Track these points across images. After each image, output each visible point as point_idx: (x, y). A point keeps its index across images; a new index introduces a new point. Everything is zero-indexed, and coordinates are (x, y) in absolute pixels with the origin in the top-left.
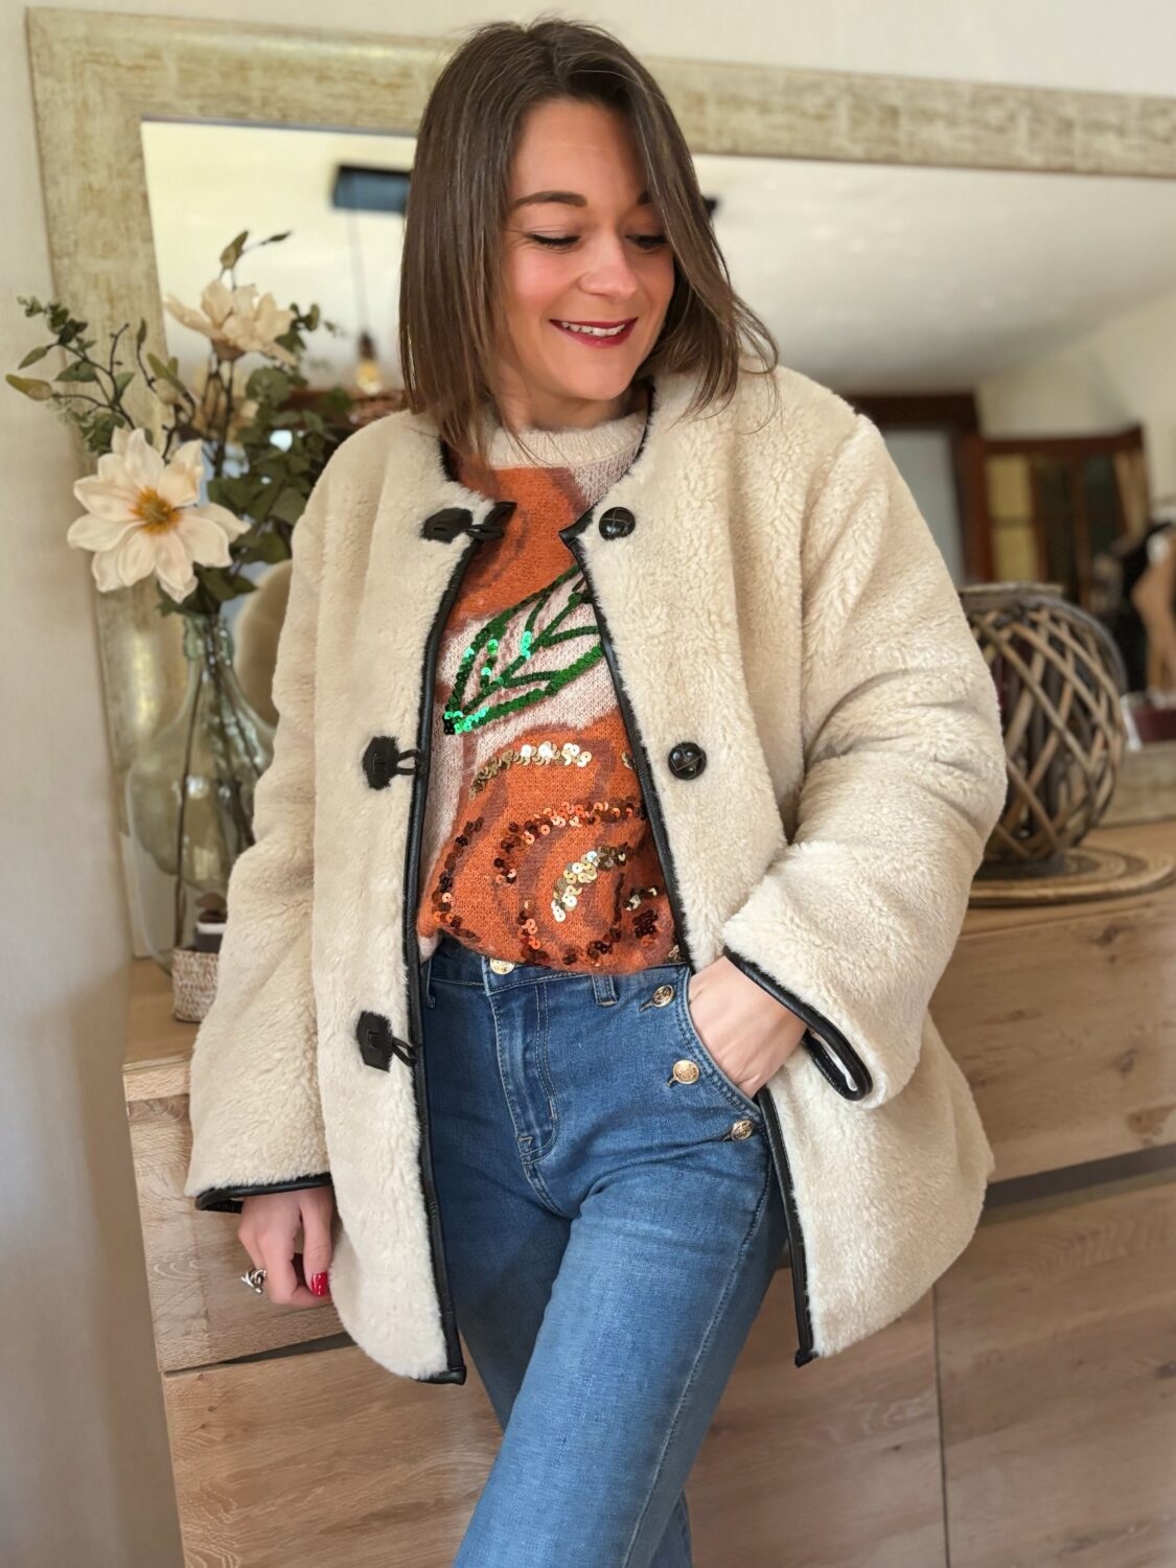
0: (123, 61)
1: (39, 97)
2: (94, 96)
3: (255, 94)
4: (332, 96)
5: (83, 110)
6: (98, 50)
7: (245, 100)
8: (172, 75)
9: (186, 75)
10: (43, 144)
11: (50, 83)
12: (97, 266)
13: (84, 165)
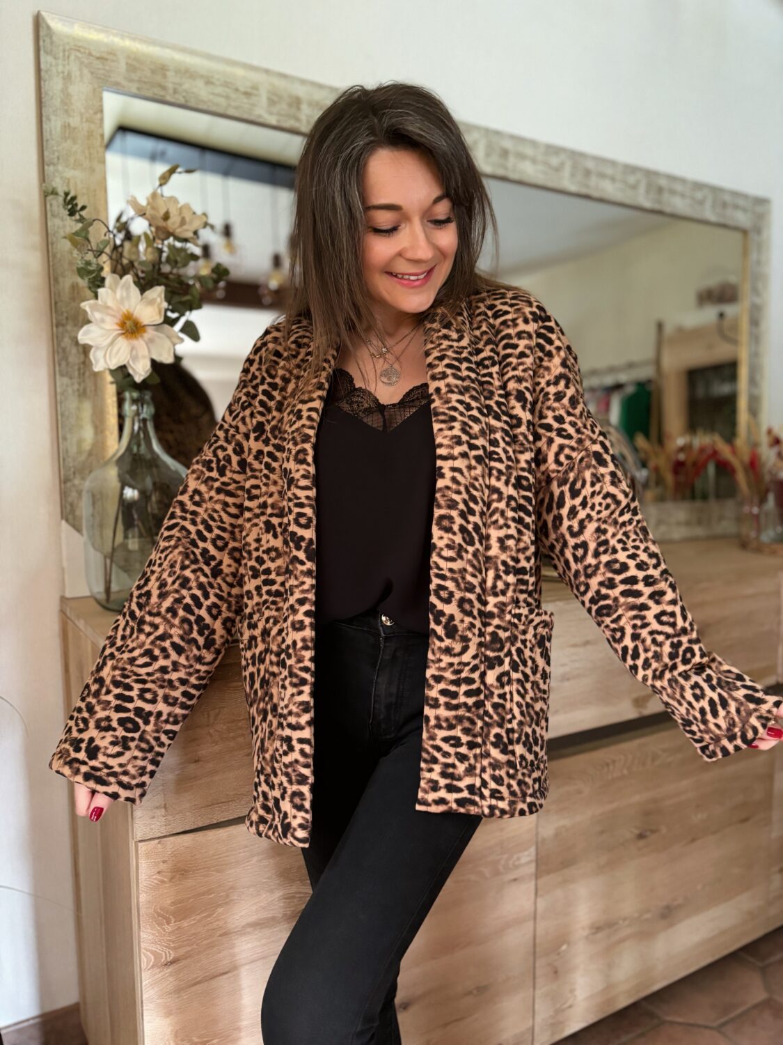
0: (94, 53)
1: (43, 66)
2: (75, 72)
3: (170, 86)
4: (213, 94)
5: (67, 78)
6: (80, 44)
7: (164, 88)
8: (123, 67)
9: (131, 68)
10: (43, 95)
11: (50, 59)
12: (69, 173)
13: (66, 111)
